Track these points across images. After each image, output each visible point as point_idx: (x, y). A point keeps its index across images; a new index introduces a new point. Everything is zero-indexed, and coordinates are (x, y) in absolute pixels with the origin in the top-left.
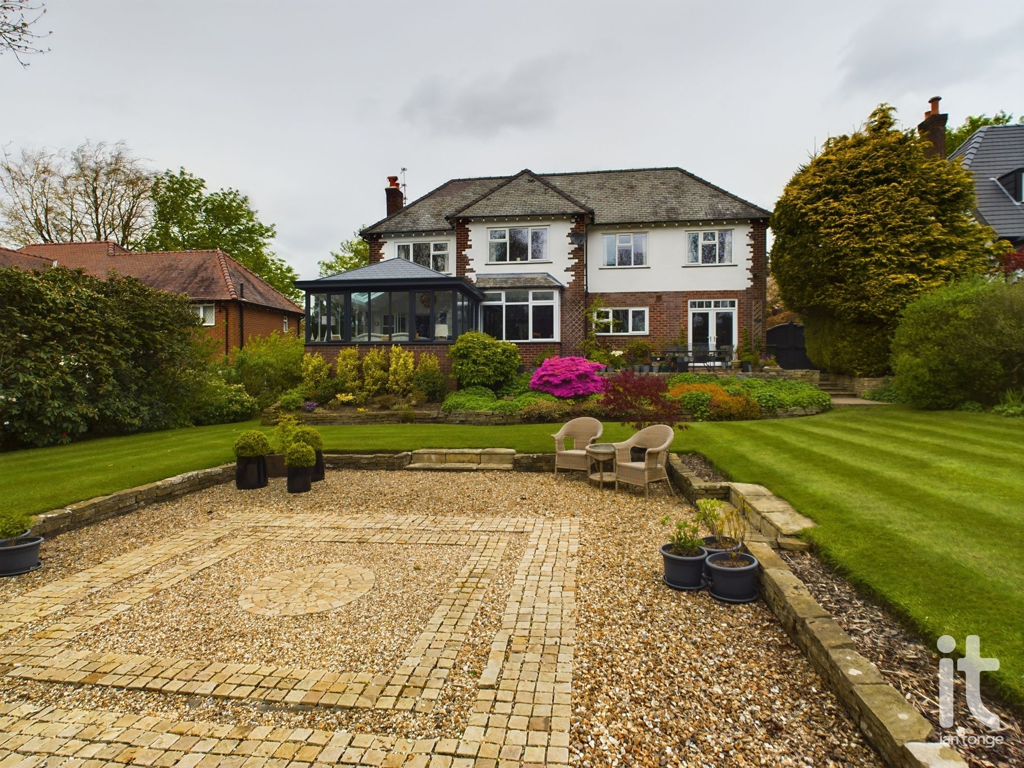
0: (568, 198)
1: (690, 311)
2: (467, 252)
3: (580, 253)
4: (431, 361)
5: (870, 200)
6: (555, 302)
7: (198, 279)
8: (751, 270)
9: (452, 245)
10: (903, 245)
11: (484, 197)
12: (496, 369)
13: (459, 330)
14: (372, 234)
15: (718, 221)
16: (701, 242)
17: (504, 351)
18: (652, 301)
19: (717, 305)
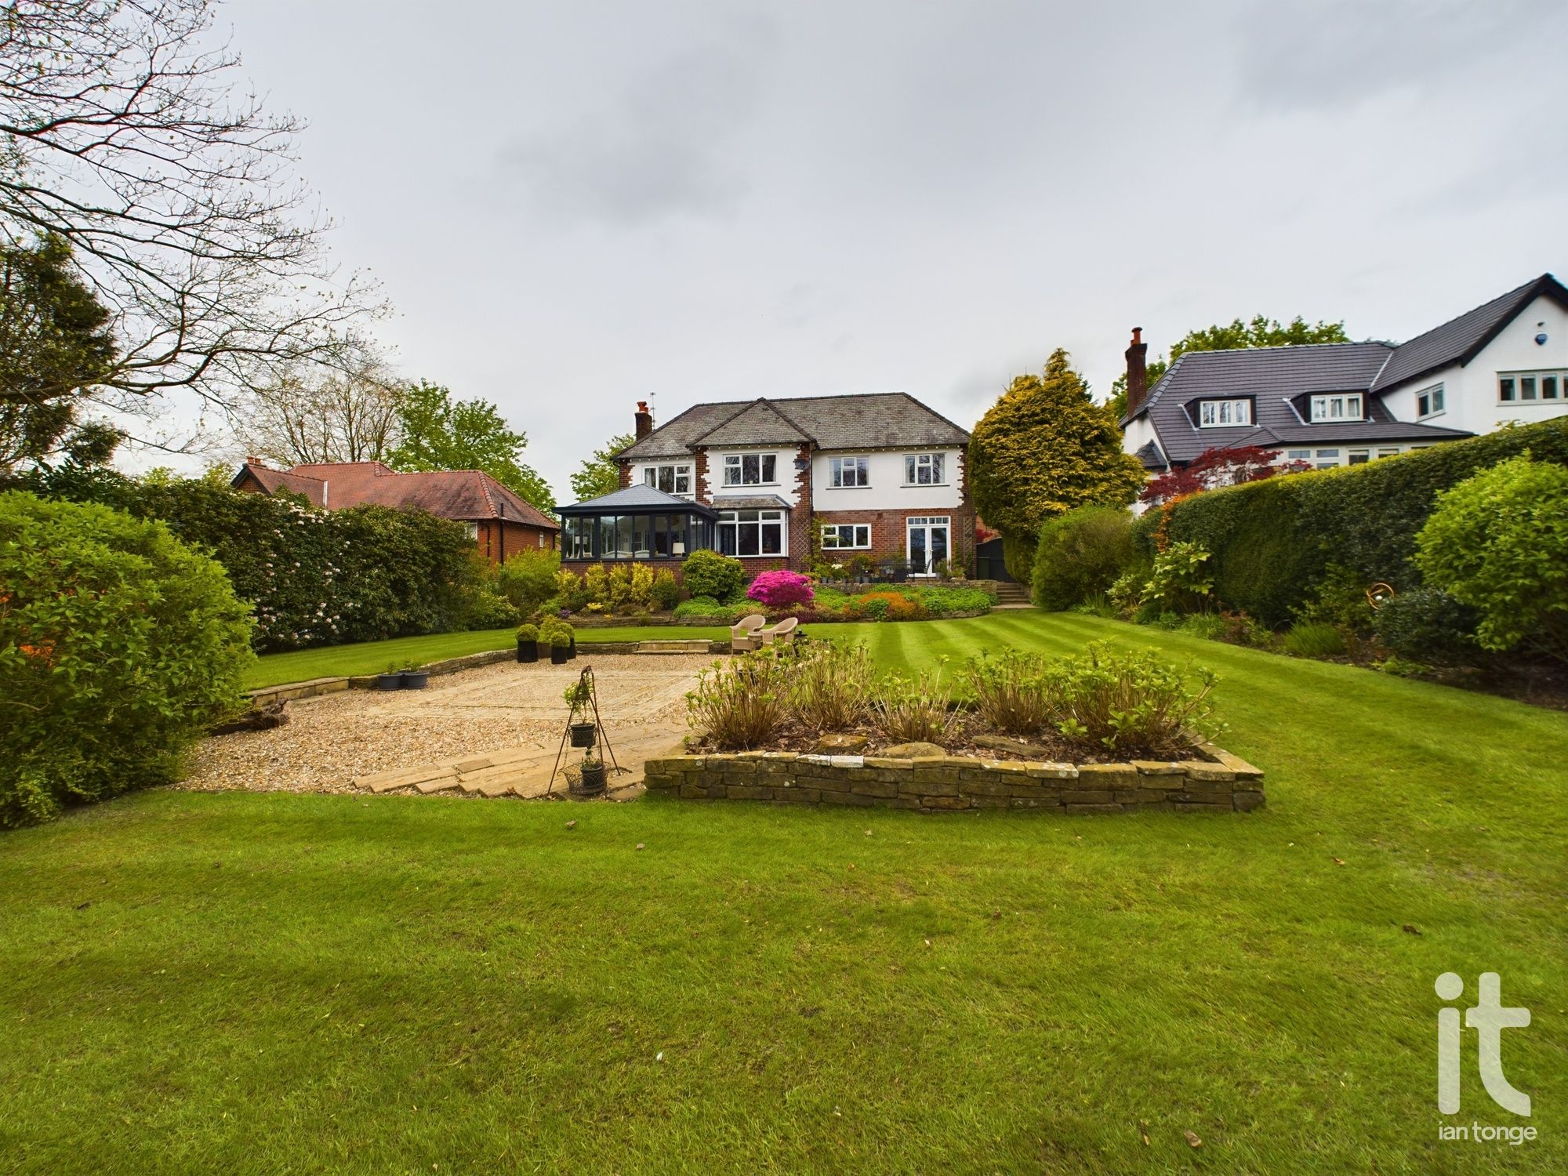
0: (795, 426)
1: (909, 527)
2: (705, 476)
3: (805, 477)
4: (667, 575)
5: (1029, 438)
6: (783, 521)
7: (462, 498)
9: (692, 465)
10: (1052, 478)
11: (722, 425)
12: (720, 581)
13: (693, 546)
14: (621, 459)
15: (930, 446)
16: (917, 465)
17: (728, 566)
18: (874, 518)
19: (932, 521)
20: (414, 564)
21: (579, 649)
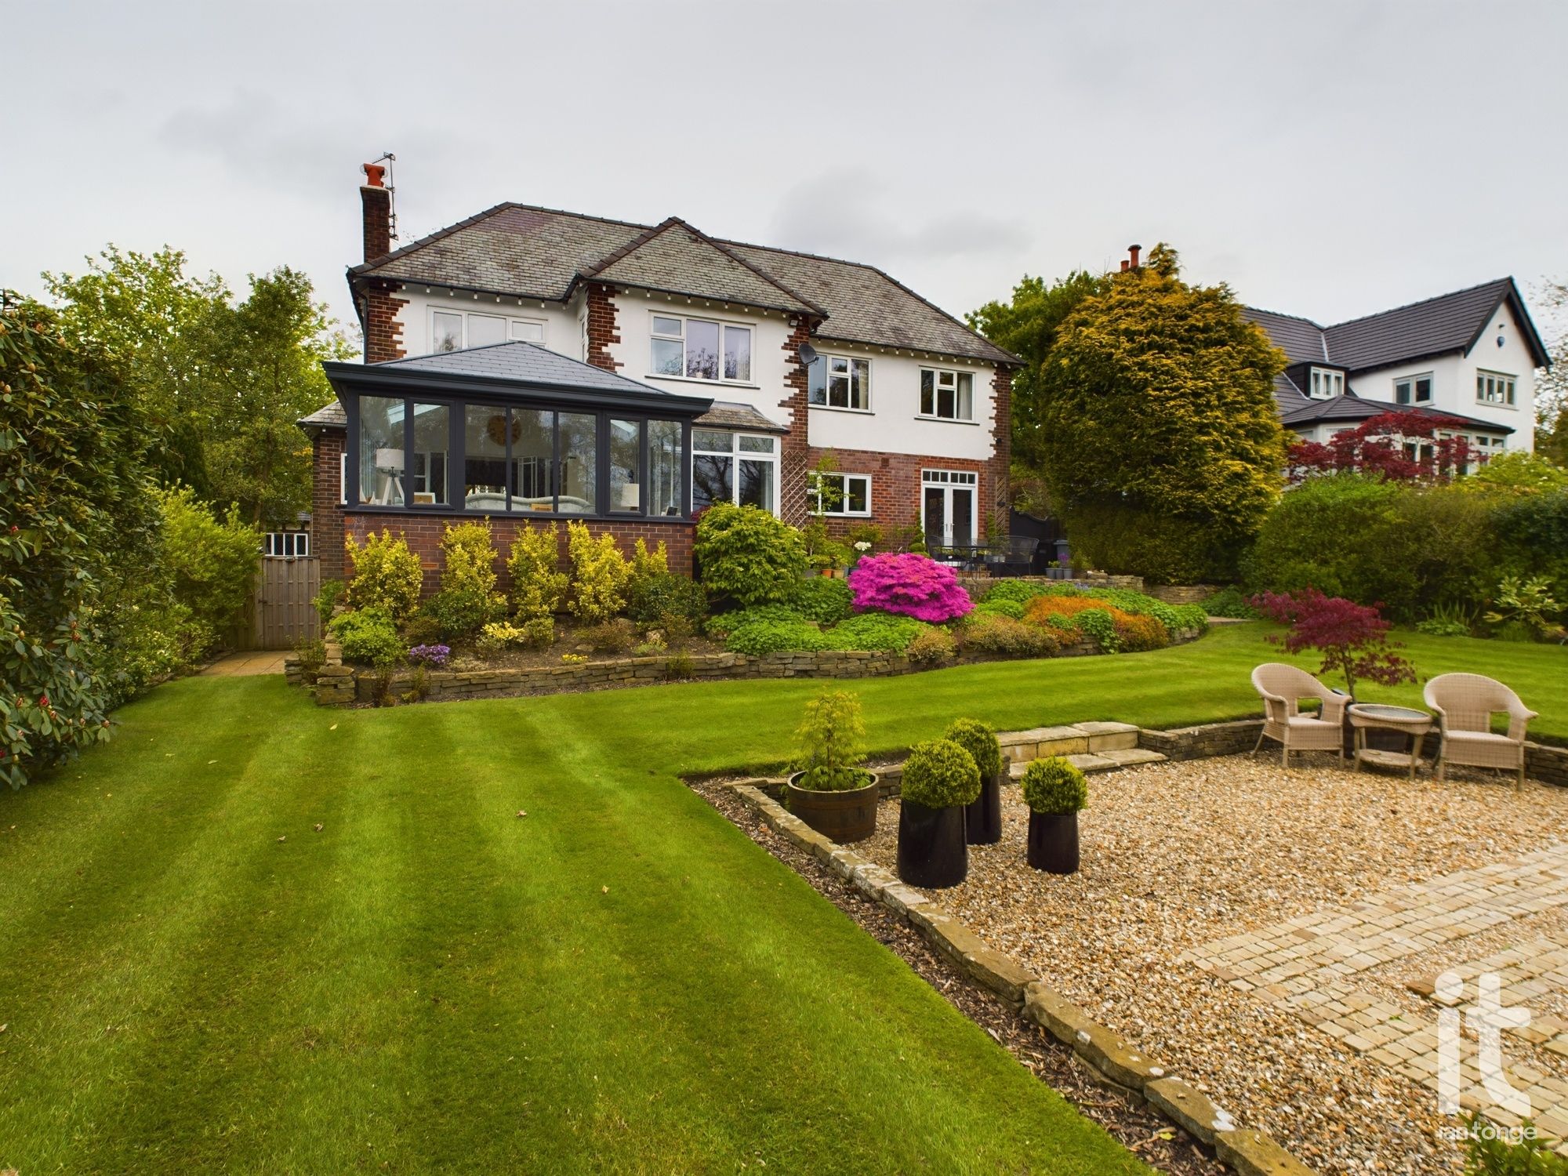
1: (923, 485)
3: (799, 379)
5: (1206, 363)
6: (775, 456)
8: (995, 433)
9: (552, 323)
11: (628, 251)
19: (954, 479)
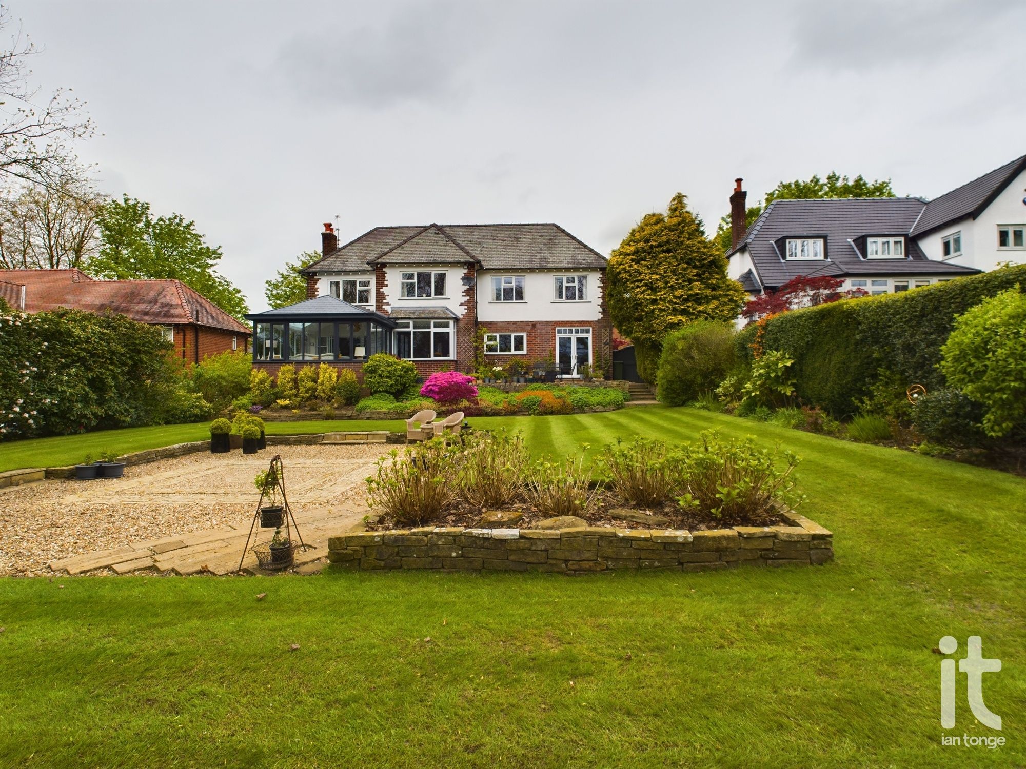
0: (462, 249)
1: (558, 336)
2: (384, 290)
3: (471, 292)
4: (349, 374)
5: (657, 264)
6: (451, 330)
7: (159, 304)
8: (602, 306)
9: (373, 280)
10: (676, 297)
11: (399, 246)
12: (397, 381)
13: (373, 350)
14: (309, 273)
15: (576, 269)
16: (565, 284)
17: (403, 367)
18: (529, 328)
19: (577, 332)
20: (112, 364)
21: (269, 440)
